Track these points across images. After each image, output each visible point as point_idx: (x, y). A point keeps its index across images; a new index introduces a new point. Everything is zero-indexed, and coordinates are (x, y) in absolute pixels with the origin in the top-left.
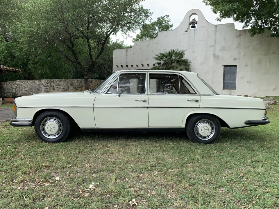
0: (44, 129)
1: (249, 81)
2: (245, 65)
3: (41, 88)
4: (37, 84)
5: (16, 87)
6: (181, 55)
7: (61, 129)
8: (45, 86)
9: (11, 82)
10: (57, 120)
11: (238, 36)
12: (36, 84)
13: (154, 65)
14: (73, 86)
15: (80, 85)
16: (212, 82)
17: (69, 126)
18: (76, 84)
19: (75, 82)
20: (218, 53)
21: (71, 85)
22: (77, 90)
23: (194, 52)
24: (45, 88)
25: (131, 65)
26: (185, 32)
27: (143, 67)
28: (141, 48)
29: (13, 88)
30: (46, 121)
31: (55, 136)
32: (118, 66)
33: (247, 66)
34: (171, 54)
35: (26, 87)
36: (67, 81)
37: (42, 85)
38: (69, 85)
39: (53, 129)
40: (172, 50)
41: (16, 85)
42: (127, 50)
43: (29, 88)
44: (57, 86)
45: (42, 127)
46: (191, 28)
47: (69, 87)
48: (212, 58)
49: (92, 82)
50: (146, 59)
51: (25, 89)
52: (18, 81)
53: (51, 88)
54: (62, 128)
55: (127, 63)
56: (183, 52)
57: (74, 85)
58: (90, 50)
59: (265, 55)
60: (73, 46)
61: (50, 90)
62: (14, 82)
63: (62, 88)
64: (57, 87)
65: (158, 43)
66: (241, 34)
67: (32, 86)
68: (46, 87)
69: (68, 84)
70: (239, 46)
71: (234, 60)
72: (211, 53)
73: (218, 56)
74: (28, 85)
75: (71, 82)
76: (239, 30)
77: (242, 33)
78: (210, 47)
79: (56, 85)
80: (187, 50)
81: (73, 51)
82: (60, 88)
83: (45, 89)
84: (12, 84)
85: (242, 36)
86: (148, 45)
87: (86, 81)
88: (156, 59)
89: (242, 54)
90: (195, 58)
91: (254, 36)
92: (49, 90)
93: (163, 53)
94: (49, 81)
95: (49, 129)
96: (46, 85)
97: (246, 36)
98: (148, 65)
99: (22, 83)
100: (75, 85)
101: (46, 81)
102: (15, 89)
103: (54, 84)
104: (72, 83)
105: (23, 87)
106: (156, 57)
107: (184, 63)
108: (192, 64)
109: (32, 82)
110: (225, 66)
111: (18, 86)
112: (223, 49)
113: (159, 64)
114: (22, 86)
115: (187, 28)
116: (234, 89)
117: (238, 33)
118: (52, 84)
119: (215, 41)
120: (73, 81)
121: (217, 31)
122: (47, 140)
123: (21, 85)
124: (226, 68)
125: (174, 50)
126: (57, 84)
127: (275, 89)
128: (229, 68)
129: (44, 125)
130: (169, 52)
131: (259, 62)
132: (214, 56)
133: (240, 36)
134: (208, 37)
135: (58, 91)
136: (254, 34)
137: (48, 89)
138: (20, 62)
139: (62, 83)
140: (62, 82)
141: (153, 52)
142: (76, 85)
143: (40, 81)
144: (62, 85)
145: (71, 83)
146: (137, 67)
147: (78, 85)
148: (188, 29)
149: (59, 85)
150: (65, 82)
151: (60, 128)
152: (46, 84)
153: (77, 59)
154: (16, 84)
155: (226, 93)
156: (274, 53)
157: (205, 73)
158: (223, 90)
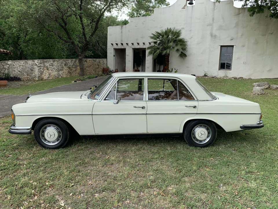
0: (43, 136)
1: (245, 62)
2: (242, 46)
3: (34, 68)
4: (30, 64)
5: (8, 67)
6: (178, 34)
7: (60, 136)
8: (38, 67)
9: (2, 62)
10: (56, 127)
11: (237, 15)
12: (29, 64)
13: (150, 43)
14: (67, 66)
15: (74, 65)
16: (209, 62)
17: (68, 133)
18: (70, 64)
19: (69, 62)
20: (215, 32)
21: (65, 65)
22: (72, 70)
23: (191, 30)
24: (38, 68)
25: (126, 43)
26: (182, 9)
27: (139, 46)
28: (136, 25)
29: (5, 69)
30: (46, 128)
31: (55, 142)
32: (112, 44)
33: (244, 46)
34: (167, 32)
35: (19, 67)
36: (61, 61)
37: (35, 65)
38: (64, 65)
39: (52, 136)
40: (169, 28)
41: (8, 66)
42: (122, 27)
43: (22, 68)
44: (51, 67)
45: (42, 134)
46: (188, 5)
47: (63, 67)
48: (209, 38)
49: (86, 62)
50: (142, 38)
51: (17, 69)
52: (10, 61)
53: (45, 68)
54: (61, 134)
55: (122, 41)
56: (180, 31)
57: (68, 65)
58: (84, 29)
59: (263, 35)
60: (66, 24)
61: (44, 70)
62: (6, 62)
63: (56, 68)
64: (51, 68)
65: (154, 21)
66: (239, 12)
67: (25, 66)
68: (40, 68)
69: (62, 64)
70: (237, 25)
71: (231, 40)
72: (208, 32)
73: (215, 36)
74: (20, 65)
75: (65, 62)
76: (238, 8)
77: (241, 11)
78: (208, 26)
79: (50, 65)
80: (183, 28)
81: (65, 30)
82: (54, 68)
83: (39, 69)
84: (3, 64)
85: (241, 15)
86: (144, 22)
87: (81, 61)
88: (152, 38)
89: (240, 34)
90: (192, 37)
91: (253, 16)
92: (43, 70)
93: (160, 32)
94: (42, 62)
95: (49, 136)
96: (39, 66)
97: (245, 14)
98: (144, 44)
99: (15, 63)
100: (69, 65)
101: (40, 61)
102: (7, 69)
103: (47, 64)
104: (66, 63)
105: (16, 67)
106: (152, 36)
107: (181, 43)
108: (188, 44)
109: (24, 62)
110: (221, 46)
111: (11, 66)
112: (220, 28)
113: (155, 43)
114: (14, 67)
115: (185, 4)
116: (230, 70)
117: (237, 11)
118: (46, 64)
119: (213, 19)
120: (67, 61)
121: (215, 8)
122: (47, 146)
123: (14, 65)
124: (223, 48)
125: (170, 29)
126: (51, 65)
127: (270, 71)
128: (226, 48)
129: (43, 132)
130: (166, 31)
131: (256, 43)
132: (212, 35)
133: (239, 14)
134: (206, 16)
135: (52, 72)
136: (253, 14)
137: (42, 70)
138: (10, 41)
139: (56, 63)
140: (56, 62)
141: (150, 30)
142: (70, 65)
143: (33, 61)
144: (55, 65)
145: (65, 63)
146: (133, 46)
147: (72, 65)
148: (185, 6)
149: (53, 66)
150: (58, 62)
151: (59, 134)
152: (39, 65)
153: (70, 39)
154: (8, 64)
155: (221, 74)
156: (272, 34)
157: (202, 53)
158: (219, 71)
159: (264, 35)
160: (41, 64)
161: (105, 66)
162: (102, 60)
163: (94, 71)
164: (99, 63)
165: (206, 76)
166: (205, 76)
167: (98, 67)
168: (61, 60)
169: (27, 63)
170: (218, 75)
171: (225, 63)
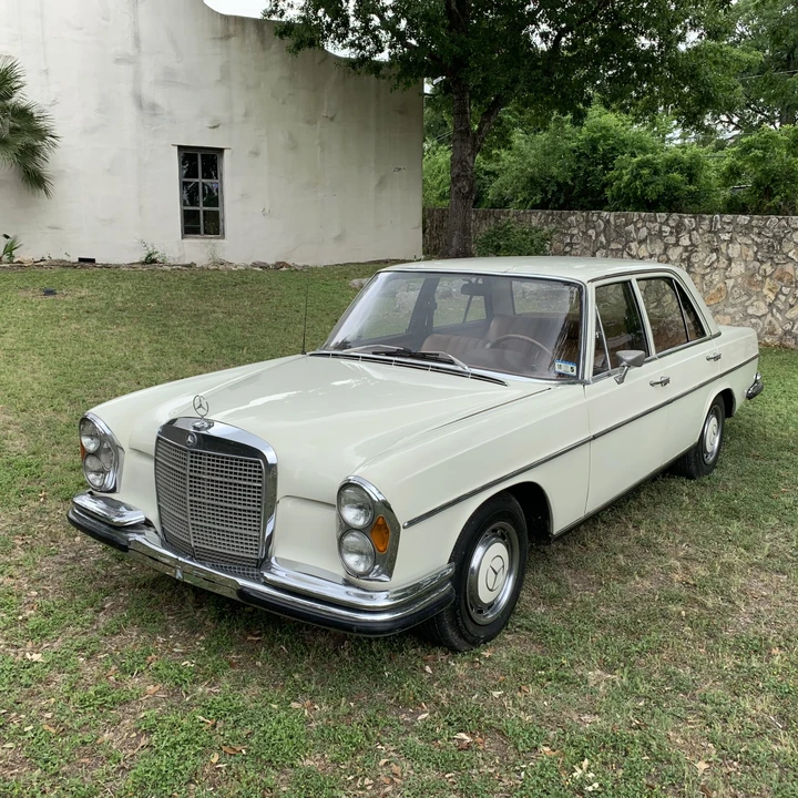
1: (267, 211)
2: (251, 152)
11: (221, 38)
16: (141, 208)
20: (152, 93)
23: (46, 72)
33: (256, 154)
48: (129, 112)
59: (309, 122)
66: (228, 30)
70: (225, 75)
71: (214, 127)
72: (125, 89)
73: (153, 107)
76: (226, 18)
77: (232, 28)
78: (118, 61)
85: (233, 41)
89: (239, 110)
90: (56, 101)
97: (247, 42)
110: (183, 149)
112: (169, 78)
116: (219, 238)
117: (219, 24)
119: (137, 40)
124: (187, 156)
127: (339, 238)
131: (293, 146)
132: (139, 101)
133: (228, 37)
134: (103, 19)
155: (196, 251)
156: (332, 119)
157: (109, 170)
158: (185, 241)
159: (311, 122)
165: (154, 261)
166: (150, 261)
170: (184, 256)
171: (198, 211)
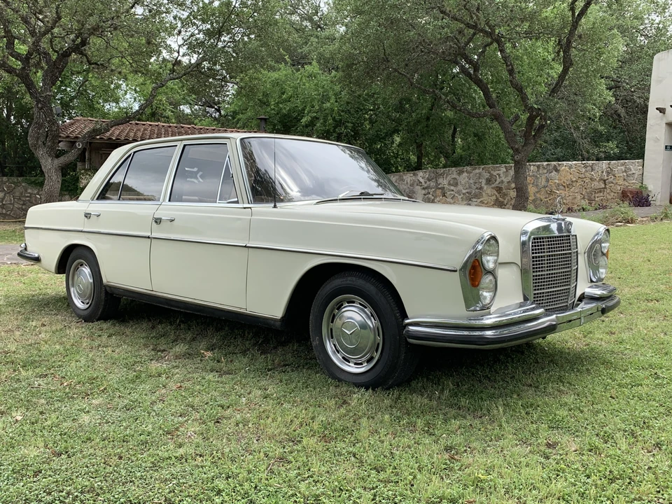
3: (414, 192)
4: (407, 183)
8: (423, 188)
12: (405, 182)
14: (493, 186)
18: (503, 178)
19: (501, 172)
21: (489, 181)
22: (506, 195)
24: (424, 192)
32: (662, 110)
36: (477, 171)
37: (417, 185)
38: (484, 182)
44: (452, 188)
47: (481, 188)
49: (557, 171)
53: (439, 192)
57: (497, 182)
58: (511, 72)
61: (435, 197)
63: (464, 191)
64: (453, 191)
68: (427, 191)
69: (480, 181)
75: (489, 173)
79: (449, 184)
82: (459, 192)
83: (425, 195)
92: (433, 198)
94: (433, 175)
96: (426, 185)
100: (498, 180)
101: (428, 173)
103: (444, 182)
104: (491, 175)
109: (397, 177)
118: (440, 181)
120: (494, 169)
126: (451, 182)
135: (454, 201)
137: (430, 196)
139: (463, 178)
140: (465, 174)
142: (502, 182)
143: (414, 174)
144: (463, 182)
145: (487, 175)
147: (508, 182)
149: (456, 185)
150: (471, 175)
152: (426, 183)
153: (492, 106)
160: (429, 180)
161: (633, 184)
162: (623, 165)
163: (584, 198)
164: (608, 173)
167: (603, 186)
168: (479, 168)
169: (403, 180)
